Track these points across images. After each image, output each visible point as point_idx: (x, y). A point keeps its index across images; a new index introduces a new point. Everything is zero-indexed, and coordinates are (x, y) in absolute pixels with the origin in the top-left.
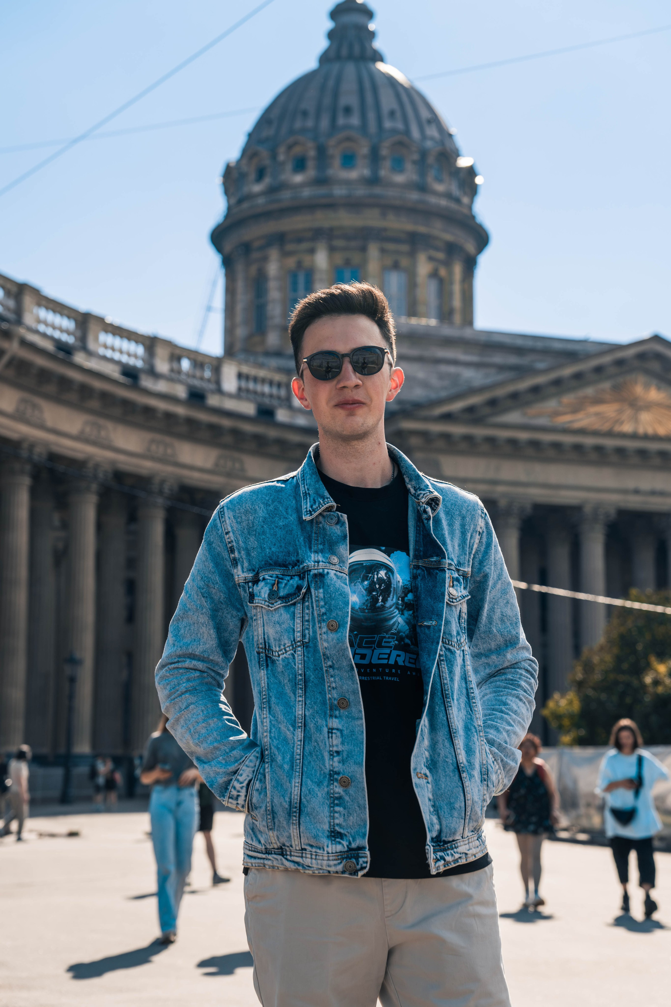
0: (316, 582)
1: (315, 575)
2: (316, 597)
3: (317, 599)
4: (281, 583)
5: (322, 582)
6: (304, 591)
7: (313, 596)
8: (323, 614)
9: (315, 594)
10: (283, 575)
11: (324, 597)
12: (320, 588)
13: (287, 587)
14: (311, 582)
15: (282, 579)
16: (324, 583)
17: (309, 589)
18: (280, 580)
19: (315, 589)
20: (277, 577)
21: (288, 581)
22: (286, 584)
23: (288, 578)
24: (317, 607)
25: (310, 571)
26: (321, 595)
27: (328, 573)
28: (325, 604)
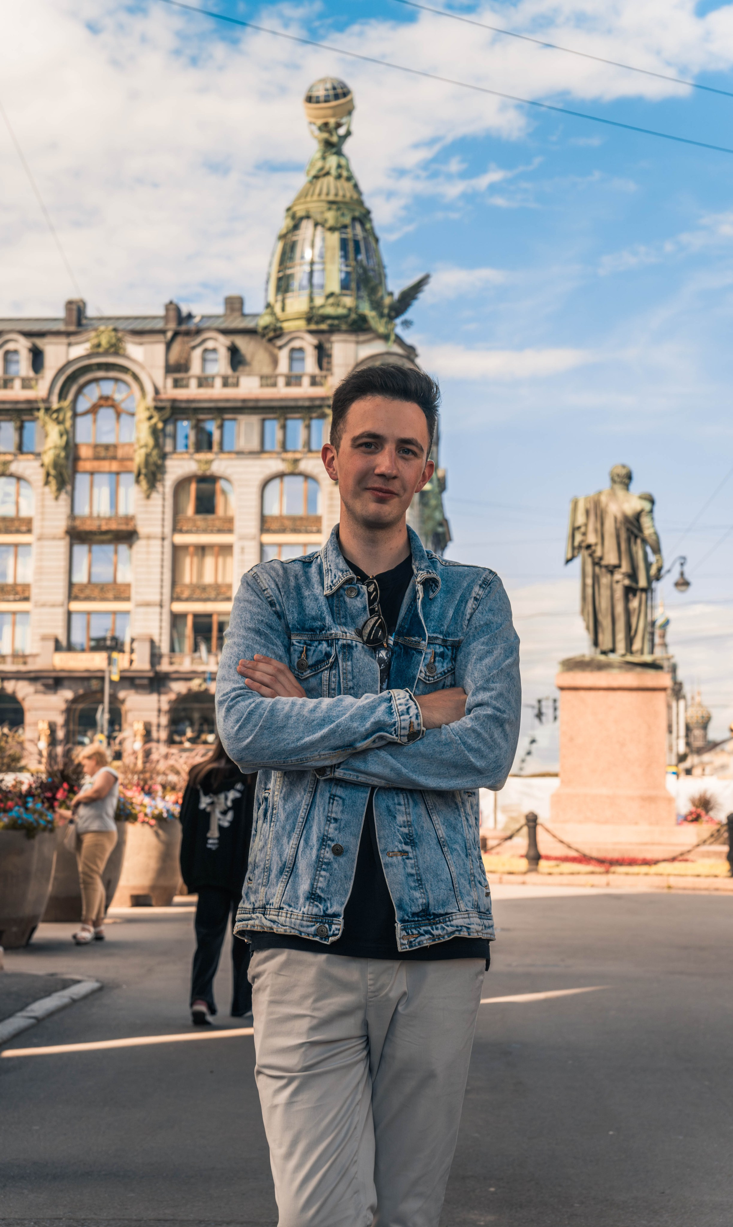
0: (345, 653)
1: (344, 646)
2: (343, 669)
3: (345, 671)
4: (310, 650)
5: (351, 654)
6: (331, 660)
7: (341, 668)
8: (350, 688)
9: (343, 665)
10: (311, 640)
11: (352, 670)
12: (348, 660)
13: (316, 653)
14: (339, 653)
15: (310, 645)
16: (352, 656)
17: (336, 659)
18: (309, 647)
19: (344, 660)
20: (305, 643)
21: (316, 647)
22: (314, 651)
23: (316, 643)
24: (344, 679)
25: (338, 639)
26: (350, 668)
27: (356, 646)
28: (353, 678)
